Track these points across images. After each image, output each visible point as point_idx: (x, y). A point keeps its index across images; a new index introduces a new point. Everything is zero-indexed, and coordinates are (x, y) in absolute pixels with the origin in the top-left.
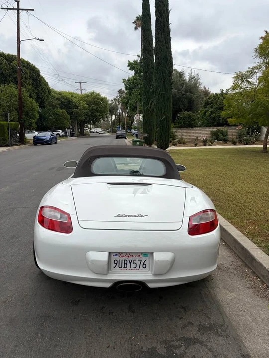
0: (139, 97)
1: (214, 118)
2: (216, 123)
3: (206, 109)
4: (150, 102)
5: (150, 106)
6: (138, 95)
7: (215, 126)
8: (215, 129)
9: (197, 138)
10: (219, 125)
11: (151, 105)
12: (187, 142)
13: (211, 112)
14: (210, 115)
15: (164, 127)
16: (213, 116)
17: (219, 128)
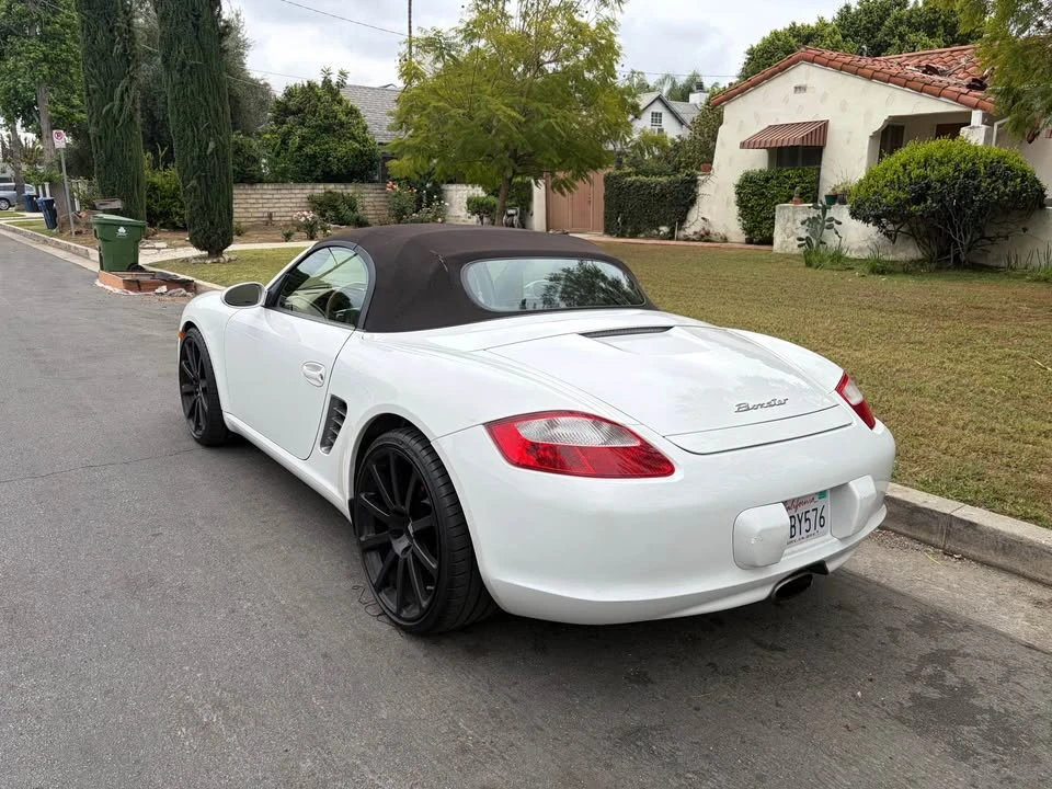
0: (45, 68)
1: (314, 156)
2: (319, 172)
3: (285, 127)
4: (118, 91)
5: (117, 103)
6: (37, 61)
7: (318, 181)
8: (320, 190)
9: (270, 216)
10: (328, 177)
11: (122, 99)
12: (247, 229)
13: (303, 138)
14: (300, 148)
15: (213, 177)
16: (308, 150)
17: (331, 187)
